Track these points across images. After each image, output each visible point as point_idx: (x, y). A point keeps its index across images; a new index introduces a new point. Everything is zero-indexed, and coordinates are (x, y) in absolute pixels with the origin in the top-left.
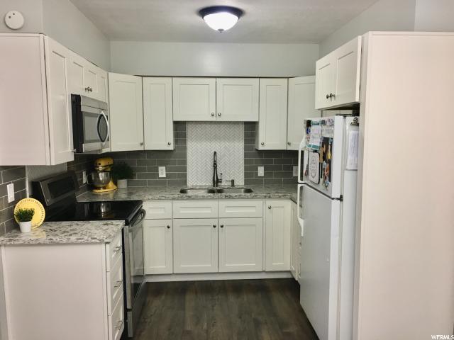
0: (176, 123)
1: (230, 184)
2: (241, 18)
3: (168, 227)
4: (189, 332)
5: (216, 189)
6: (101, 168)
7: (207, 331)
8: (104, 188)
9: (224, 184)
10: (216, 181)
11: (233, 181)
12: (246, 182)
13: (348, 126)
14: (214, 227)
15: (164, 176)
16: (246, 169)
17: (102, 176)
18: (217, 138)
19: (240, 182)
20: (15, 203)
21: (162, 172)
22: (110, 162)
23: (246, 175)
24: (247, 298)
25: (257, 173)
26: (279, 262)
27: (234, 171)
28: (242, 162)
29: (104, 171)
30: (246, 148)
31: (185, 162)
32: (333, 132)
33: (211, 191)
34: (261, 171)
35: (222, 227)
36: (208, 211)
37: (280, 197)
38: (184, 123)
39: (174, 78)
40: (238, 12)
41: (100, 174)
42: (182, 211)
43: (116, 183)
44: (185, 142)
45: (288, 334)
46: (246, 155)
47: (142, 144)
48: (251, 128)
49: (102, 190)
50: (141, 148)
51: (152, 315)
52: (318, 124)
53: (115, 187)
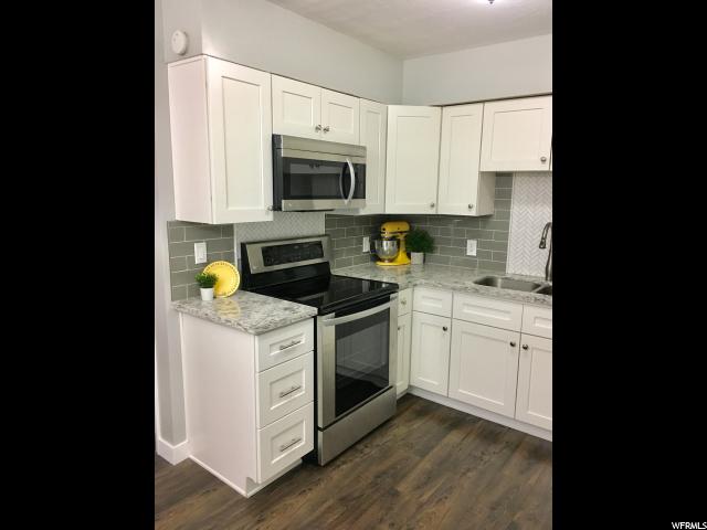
3: (445, 329)
6: (387, 235)
8: (391, 261)
14: (512, 345)
15: (474, 254)
17: (386, 246)
20: (205, 265)
21: (472, 248)
22: (405, 227)
29: (391, 239)
31: (506, 236)
35: (525, 348)
36: (506, 318)
39: (486, 105)
41: (385, 243)
42: (466, 310)
43: (409, 256)
44: (508, 204)
47: (433, 206)
49: (386, 263)
50: (432, 212)
51: (378, 446)
53: (406, 260)
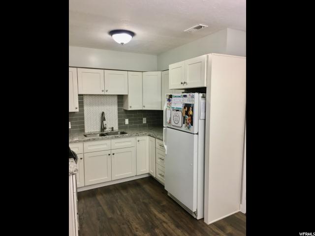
0: (79, 95)
1: (111, 129)
2: (134, 37)
3: (81, 159)
4: (111, 218)
5: (103, 134)
7: (121, 215)
9: (108, 130)
10: (103, 128)
11: (113, 128)
12: (119, 128)
13: (200, 98)
14: (109, 155)
15: (70, 127)
16: (119, 120)
18: (102, 104)
19: (116, 128)
23: (119, 124)
24: (132, 191)
25: (125, 123)
26: (143, 169)
27: (112, 122)
28: (117, 117)
30: (119, 109)
32: (194, 101)
33: (102, 135)
34: (127, 122)
35: (113, 154)
36: (105, 146)
37: (143, 135)
38: (82, 95)
39: (78, 69)
40: (132, 34)
42: (90, 148)
45: (163, 206)
46: (119, 113)
48: (121, 99)
52: (180, 97)
